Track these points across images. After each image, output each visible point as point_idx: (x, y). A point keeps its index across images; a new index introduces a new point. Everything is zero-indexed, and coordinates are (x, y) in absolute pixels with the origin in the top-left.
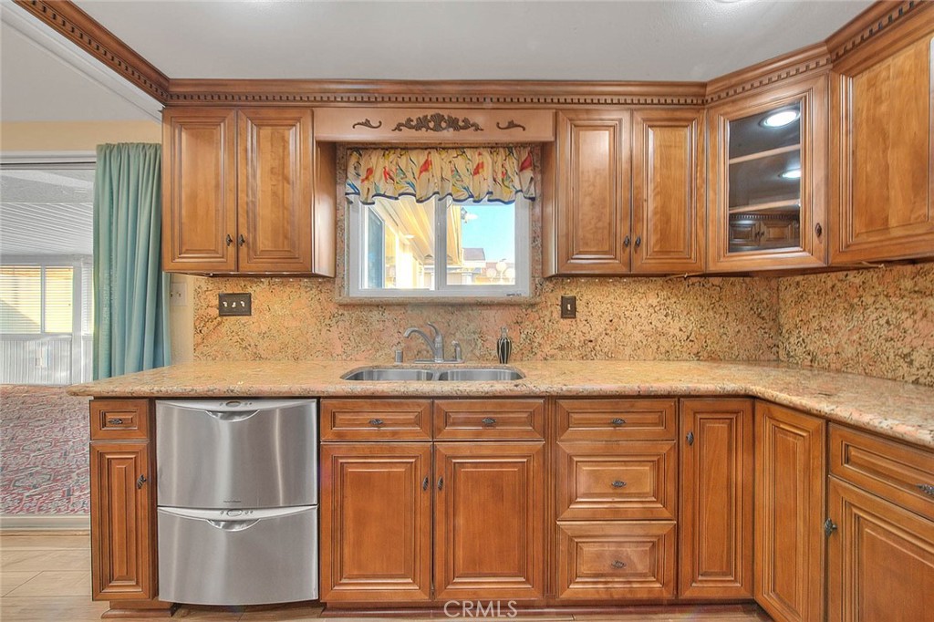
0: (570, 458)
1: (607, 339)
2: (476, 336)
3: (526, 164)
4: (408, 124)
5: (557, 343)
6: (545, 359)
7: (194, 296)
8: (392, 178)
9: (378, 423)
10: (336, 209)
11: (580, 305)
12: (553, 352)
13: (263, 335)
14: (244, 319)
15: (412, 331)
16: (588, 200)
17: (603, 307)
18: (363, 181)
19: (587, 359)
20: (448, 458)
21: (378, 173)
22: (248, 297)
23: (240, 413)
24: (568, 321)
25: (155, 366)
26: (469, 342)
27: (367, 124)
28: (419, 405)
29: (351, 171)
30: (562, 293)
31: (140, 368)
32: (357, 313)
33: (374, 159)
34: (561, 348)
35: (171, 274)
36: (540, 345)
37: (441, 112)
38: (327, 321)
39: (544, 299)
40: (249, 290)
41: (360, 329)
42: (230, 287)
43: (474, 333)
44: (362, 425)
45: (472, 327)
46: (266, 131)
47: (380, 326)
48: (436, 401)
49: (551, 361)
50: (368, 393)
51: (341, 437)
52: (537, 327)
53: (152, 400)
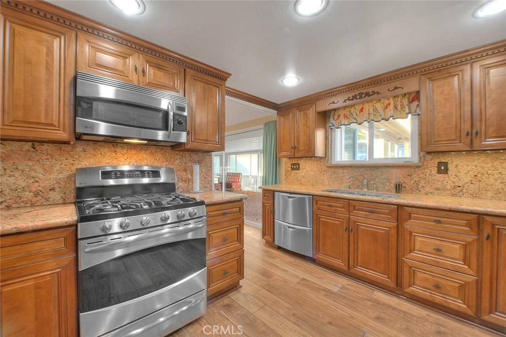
0: (411, 233)
1: (472, 186)
2: (386, 181)
3: (414, 99)
4: (349, 99)
5: (435, 186)
6: (427, 194)
7: (285, 164)
8: (347, 117)
9: (330, 206)
10: (326, 132)
11: (451, 167)
12: (432, 191)
13: (303, 177)
14: (298, 171)
15: (350, 177)
16: (440, 115)
17: (469, 168)
18: (336, 120)
19: (456, 196)
20: (355, 222)
21: (342, 116)
22: (298, 164)
23: (292, 197)
24: (442, 175)
25: (275, 184)
26: (382, 183)
27: (333, 103)
28: (344, 201)
29: (331, 117)
30: (439, 161)
31: (272, 184)
32: (333, 170)
33: (340, 112)
34: (437, 189)
35: (279, 158)
36: (423, 186)
37: (362, 91)
38: (323, 173)
39: (425, 164)
40: (299, 162)
41: (335, 176)
42: (295, 161)
43: (385, 179)
44: (325, 206)
45: (384, 176)
46: (302, 113)
47: (342, 175)
48: (350, 201)
49: (430, 195)
50: (326, 195)
51: (319, 209)
52: (421, 178)
53: (274, 191)
